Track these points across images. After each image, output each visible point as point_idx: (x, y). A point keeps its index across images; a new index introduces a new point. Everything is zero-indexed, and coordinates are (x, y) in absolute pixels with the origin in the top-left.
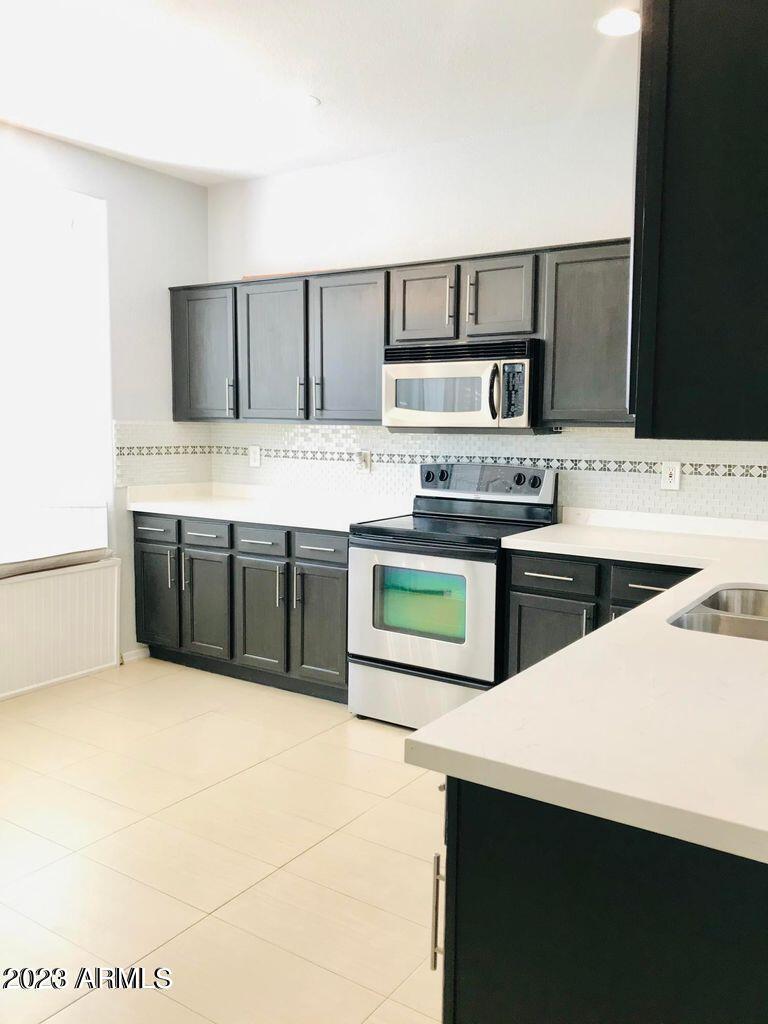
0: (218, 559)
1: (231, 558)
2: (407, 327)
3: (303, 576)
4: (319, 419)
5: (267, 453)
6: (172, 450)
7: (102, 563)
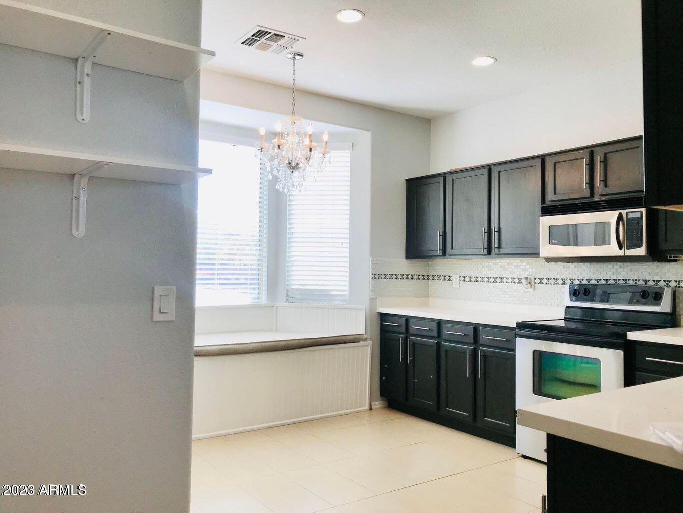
0: (431, 344)
1: (439, 344)
2: (557, 193)
3: (485, 357)
4: (497, 254)
5: (464, 279)
6: (405, 277)
7: (361, 343)
